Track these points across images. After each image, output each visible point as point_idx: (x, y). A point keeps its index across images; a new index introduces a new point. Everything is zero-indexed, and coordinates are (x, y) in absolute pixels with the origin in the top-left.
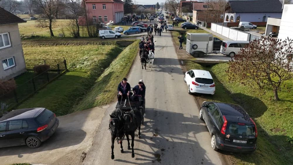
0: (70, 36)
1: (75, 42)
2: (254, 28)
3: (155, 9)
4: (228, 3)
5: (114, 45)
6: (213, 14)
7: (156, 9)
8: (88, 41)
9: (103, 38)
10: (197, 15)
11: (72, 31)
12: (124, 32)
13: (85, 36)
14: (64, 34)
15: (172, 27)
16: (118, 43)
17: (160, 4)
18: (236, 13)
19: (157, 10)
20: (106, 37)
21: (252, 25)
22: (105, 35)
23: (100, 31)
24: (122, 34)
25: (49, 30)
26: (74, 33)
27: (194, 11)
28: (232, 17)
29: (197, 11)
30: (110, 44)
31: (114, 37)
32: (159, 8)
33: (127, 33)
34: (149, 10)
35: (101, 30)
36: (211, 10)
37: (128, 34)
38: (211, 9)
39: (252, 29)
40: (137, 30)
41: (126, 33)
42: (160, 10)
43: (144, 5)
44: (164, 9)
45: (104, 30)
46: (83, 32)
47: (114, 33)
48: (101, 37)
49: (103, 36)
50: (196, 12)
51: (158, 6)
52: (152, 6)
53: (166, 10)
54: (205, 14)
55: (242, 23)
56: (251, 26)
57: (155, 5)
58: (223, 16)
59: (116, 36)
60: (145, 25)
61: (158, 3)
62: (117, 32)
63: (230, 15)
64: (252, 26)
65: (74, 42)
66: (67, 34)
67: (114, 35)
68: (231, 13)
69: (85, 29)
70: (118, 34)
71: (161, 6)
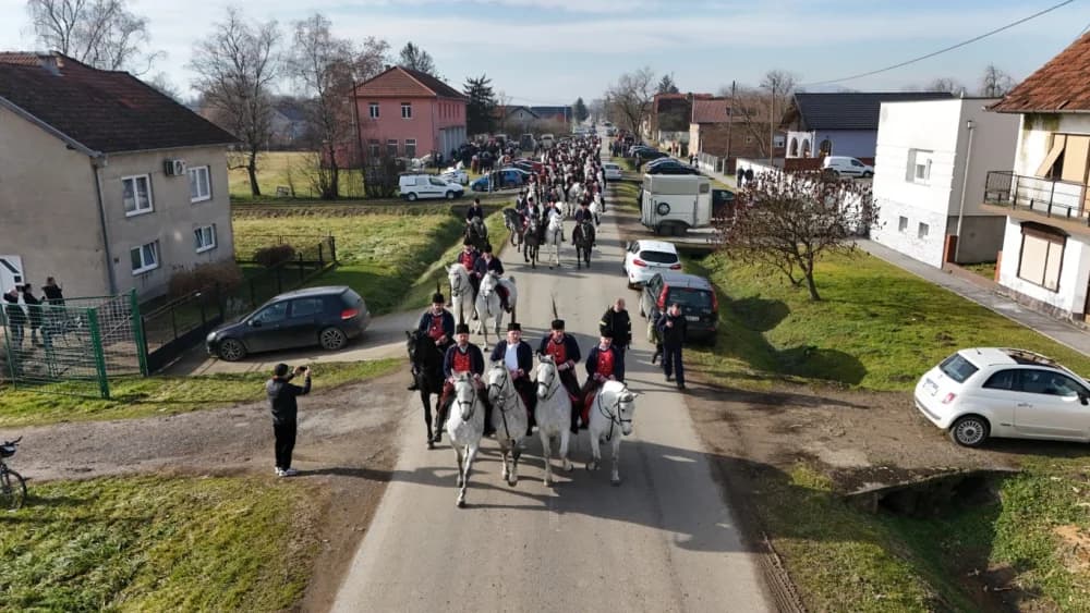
0: (309, 195)
1: (331, 207)
2: (867, 175)
3: (568, 120)
4: (793, 100)
5: (444, 214)
6: (748, 132)
7: (574, 121)
8: (369, 207)
9: (412, 198)
10: (700, 136)
11: (318, 179)
12: (471, 183)
13: (355, 195)
14: (292, 189)
15: (617, 171)
16: (454, 212)
17: (587, 103)
18: (818, 130)
19: (579, 124)
20: (420, 196)
21: (862, 166)
22: (415, 190)
23: (402, 178)
24: (468, 190)
25: (249, 179)
26: (324, 187)
27: (691, 126)
28: (806, 142)
29: (700, 124)
30: (436, 213)
31: (444, 195)
32: (584, 119)
33: (481, 186)
34: (551, 122)
35: (407, 175)
36: (744, 123)
37: (483, 190)
38: (740, 119)
39: (863, 177)
40: (511, 177)
41: (477, 187)
42: (588, 122)
43: (533, 108)
44: (601, 120)
45: (414, 177)
46: (350, 183)
47: (444, 185)
48: (405, 197)
49: (412, 193)
50: (697, 127)
51: (580, 111)
52: (561, 110)
53: (607, 125)
54: (726, 135)
55: (832, 161)
56: (857, 168)
57: (569, 108)
58: (781, 139)
59: (449, 192)
60: (535, 165)
61: (580, 101)
62: (450, 181)
63: (803, 136)
64: (862, 170)
65: (327, 208)
66: (303, 187)
67: (444, 190)
68: (803, 130)
69: (358, 175)
70: (457, 187)
71: (591, 111)
